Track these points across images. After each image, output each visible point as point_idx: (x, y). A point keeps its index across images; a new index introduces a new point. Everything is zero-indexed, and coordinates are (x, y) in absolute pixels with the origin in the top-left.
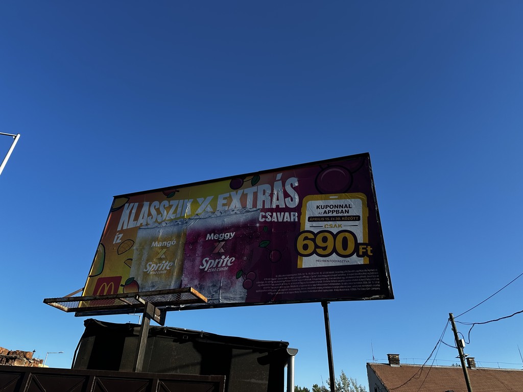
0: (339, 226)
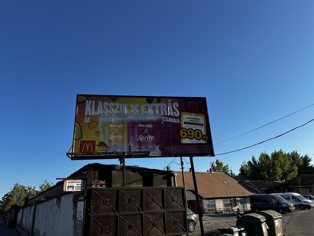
0: (196, 127)
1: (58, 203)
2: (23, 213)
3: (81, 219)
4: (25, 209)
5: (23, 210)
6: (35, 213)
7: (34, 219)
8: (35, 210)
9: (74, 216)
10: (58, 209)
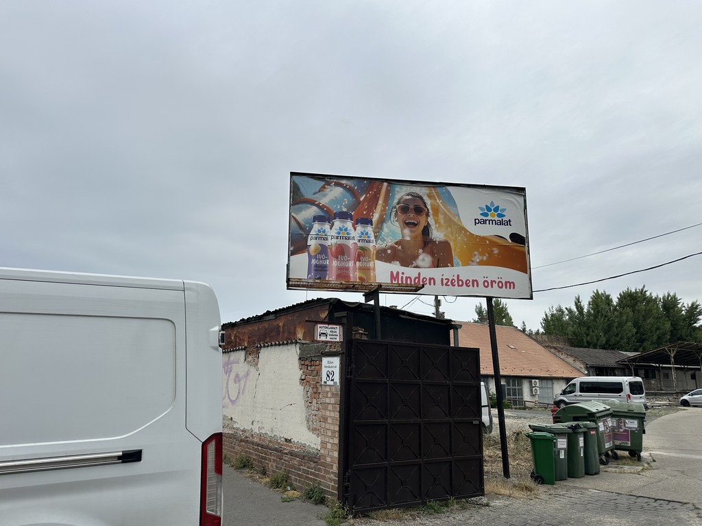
1: (249, 360)
3: (335, 383)
9: (303, 380)
10: (252, 369)
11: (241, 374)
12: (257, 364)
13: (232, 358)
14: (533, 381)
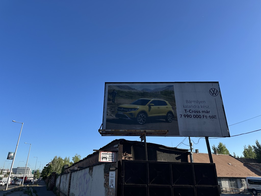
1: (90, 172)
2: (60, 179)
3: (114, 187)
4: (62, 176)
5: (61, 177)
6: (70, 179)
7: (70, 184)
8: (71, 177)
9: (105, 184)
10: (91, 177)
11: (88, 180)
12: (92, 175)
13: (86, 171)
14: (242, 179)
